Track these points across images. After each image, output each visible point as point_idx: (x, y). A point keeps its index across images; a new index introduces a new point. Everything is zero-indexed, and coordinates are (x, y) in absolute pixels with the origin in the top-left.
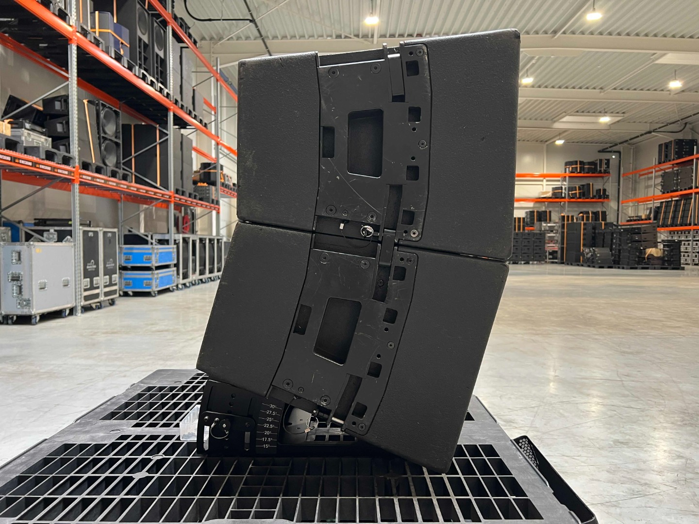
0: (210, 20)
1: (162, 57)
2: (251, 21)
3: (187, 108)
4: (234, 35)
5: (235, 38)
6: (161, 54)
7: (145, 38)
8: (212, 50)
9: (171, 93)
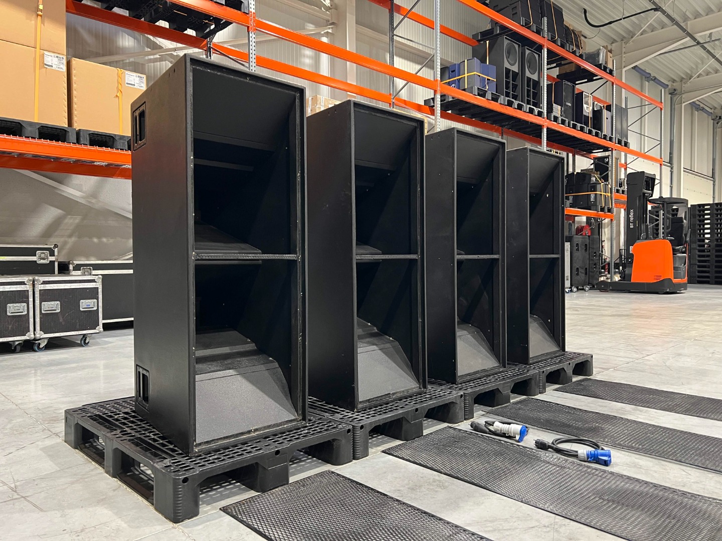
0: (610, 23)
1: (536, 79)
2: (656, 10)
4: (647, 27)
5: (648, 30)
6: (535, 77)
7: (515, 68)
8: (624, 50)
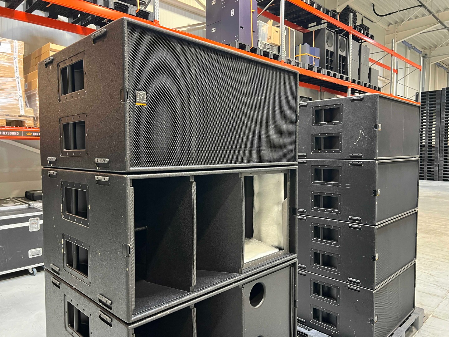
0: (390, 14)
2: (420, 6)
3: (362, 82)
4: (413, 16)
5: (413, 18)
6: (344, 54)
7: (332, 49)
8: (396, 30)
9: (350, 76)
